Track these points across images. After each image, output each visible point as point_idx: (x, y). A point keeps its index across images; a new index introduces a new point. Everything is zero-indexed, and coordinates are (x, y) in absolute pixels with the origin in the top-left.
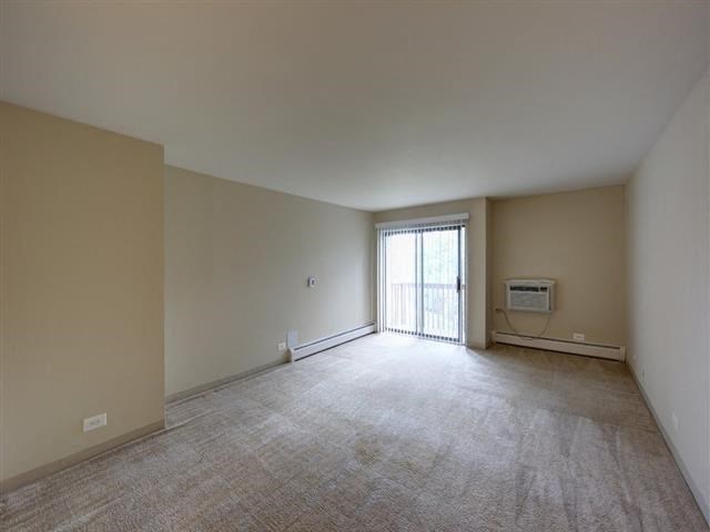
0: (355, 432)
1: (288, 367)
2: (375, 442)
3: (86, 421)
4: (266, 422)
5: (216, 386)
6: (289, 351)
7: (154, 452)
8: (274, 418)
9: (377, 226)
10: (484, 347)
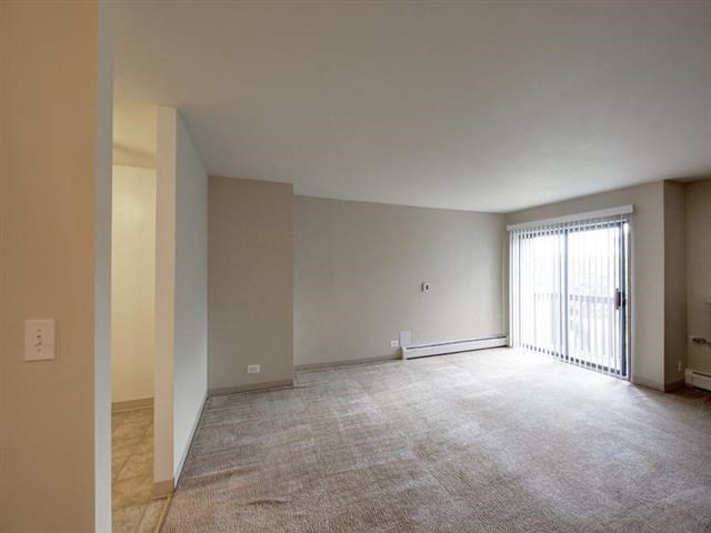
0: (426, 430)
1: (398, 362)
2: (440, 444)
3: (249, 367)
4: (358, 401)
5: (337, 366)
6: (401, 349)
7: (282, 398)
8: (366, 399)
9: (509, 228)
10: (663, 388)
